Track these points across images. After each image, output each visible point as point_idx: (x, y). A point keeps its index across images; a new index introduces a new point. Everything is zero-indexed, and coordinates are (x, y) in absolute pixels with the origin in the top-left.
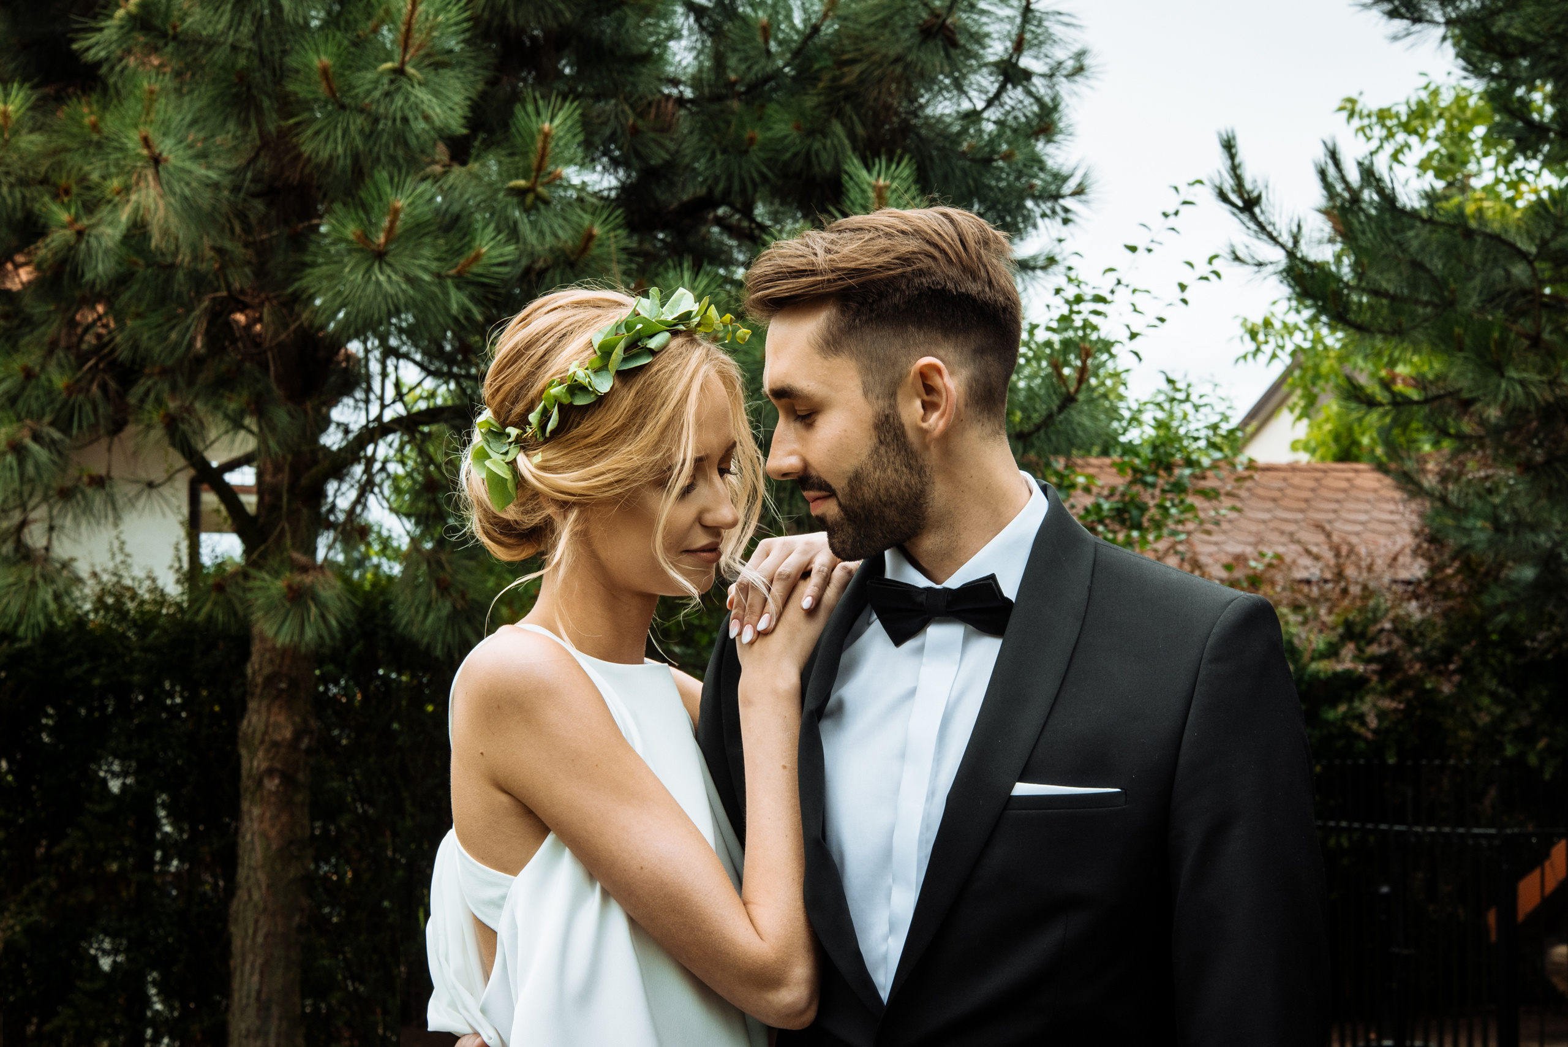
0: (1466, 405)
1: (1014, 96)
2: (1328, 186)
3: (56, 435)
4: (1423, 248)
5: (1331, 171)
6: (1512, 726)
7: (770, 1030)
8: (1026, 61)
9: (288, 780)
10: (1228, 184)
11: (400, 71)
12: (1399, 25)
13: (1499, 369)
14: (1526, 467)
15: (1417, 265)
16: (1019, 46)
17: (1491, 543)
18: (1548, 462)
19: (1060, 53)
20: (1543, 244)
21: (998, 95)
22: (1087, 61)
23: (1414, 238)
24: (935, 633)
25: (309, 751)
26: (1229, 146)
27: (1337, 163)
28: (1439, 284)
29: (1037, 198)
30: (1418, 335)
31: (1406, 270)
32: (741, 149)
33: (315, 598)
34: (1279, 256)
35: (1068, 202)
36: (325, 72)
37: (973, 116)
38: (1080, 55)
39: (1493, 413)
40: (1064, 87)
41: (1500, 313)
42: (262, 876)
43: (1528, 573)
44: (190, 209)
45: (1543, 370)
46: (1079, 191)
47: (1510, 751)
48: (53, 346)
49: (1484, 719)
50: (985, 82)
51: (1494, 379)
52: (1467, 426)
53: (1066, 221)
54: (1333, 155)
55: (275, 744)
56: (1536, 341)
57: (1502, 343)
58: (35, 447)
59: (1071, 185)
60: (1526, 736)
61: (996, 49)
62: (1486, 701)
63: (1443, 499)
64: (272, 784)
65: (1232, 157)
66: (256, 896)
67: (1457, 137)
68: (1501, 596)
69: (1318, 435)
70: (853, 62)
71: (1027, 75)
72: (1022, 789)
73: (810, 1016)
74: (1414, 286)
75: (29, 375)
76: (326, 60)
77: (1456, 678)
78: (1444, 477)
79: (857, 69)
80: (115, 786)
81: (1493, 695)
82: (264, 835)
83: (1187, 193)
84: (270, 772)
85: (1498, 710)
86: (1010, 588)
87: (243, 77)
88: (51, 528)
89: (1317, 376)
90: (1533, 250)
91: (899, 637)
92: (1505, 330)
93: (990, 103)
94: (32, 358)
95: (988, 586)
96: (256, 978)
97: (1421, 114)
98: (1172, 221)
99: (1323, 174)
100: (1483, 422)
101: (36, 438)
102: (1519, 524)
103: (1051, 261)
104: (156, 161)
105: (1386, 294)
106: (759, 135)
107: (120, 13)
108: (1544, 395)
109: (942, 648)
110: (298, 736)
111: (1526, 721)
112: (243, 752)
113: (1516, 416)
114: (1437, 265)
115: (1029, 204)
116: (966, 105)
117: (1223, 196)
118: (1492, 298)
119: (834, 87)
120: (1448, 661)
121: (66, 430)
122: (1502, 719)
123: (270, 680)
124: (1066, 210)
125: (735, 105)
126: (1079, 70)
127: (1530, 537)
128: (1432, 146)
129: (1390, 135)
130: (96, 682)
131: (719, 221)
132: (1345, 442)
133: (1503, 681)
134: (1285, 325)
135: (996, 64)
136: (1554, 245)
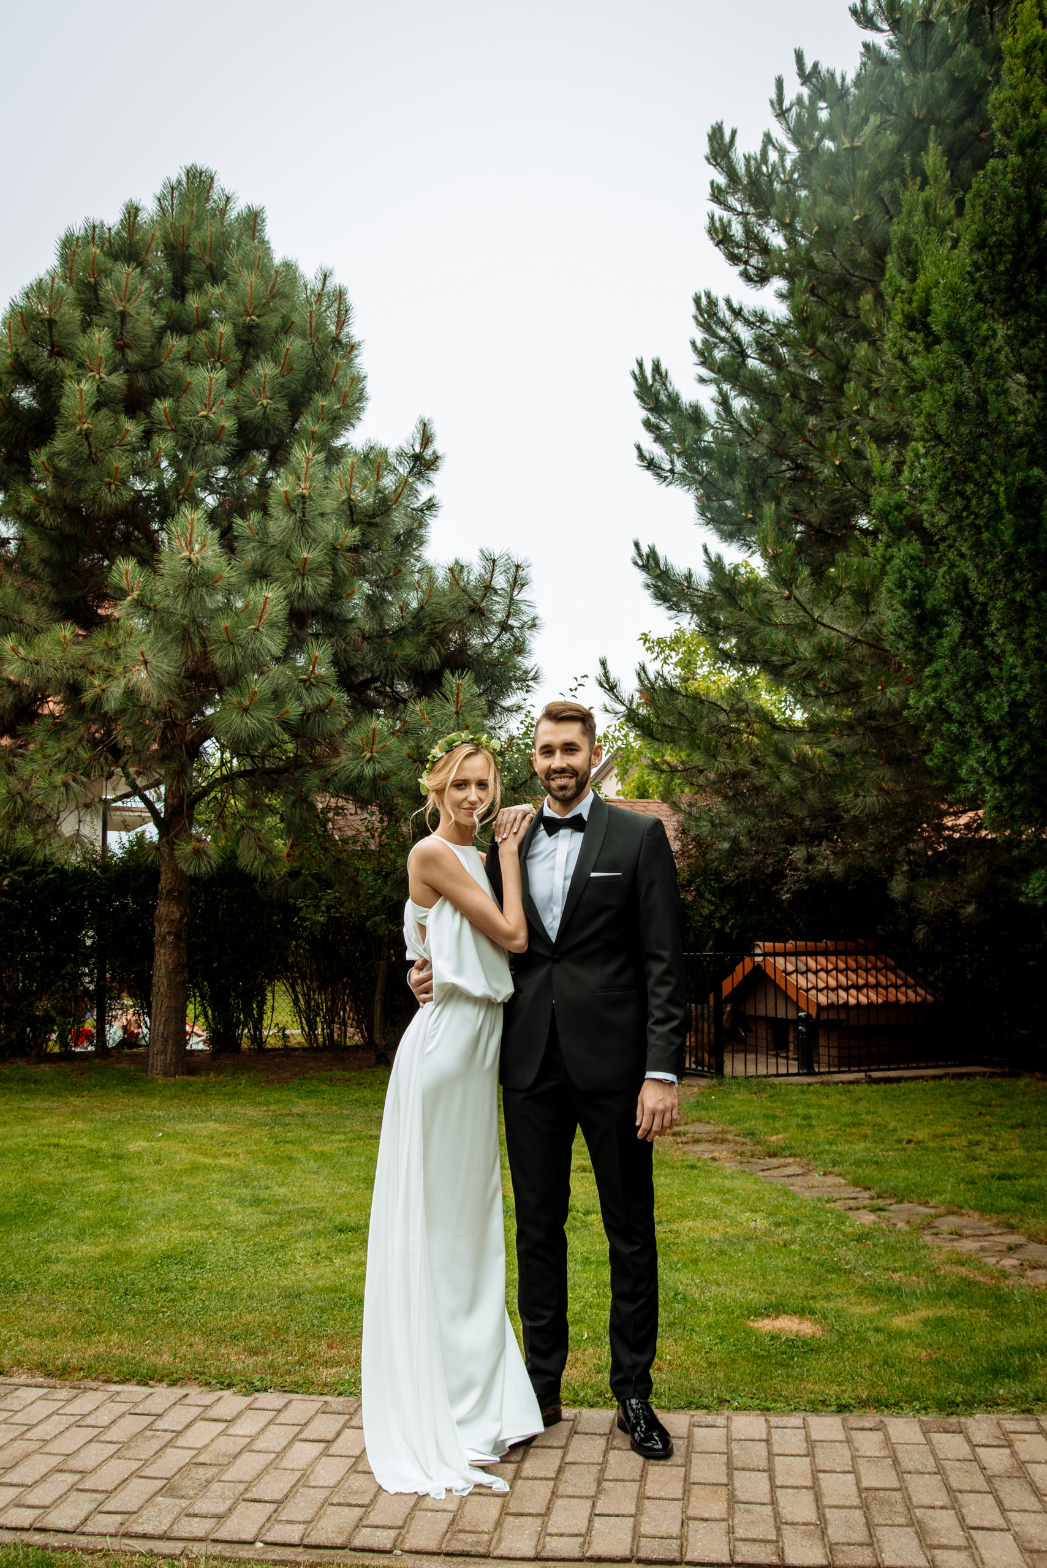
0: (701, 772)
1: (506, 636)
2: (641, 681)
3: (84, 779)
4: (683, 708)
5: (643, 674)
6: (719, 915)
7: (510, 952)
8: (511, 622)
9: (177, 937)
10: (603, 679)
11: (257, 630)
12: (672, 613)
13: (714, 757)
14: (725, 797)
15: (681, 714)
16: (508, 616)
17: (710, 832)
18: (734, 796)
19: (525, 618)
20: (732, 706)
21: (499, 636)
22: (537, 622)
23: (680, 702)
24: (563, 832)
25: (186, 924)
26: (603, 663)
27: (645, 673)
28: (690, 722)
29: (516, 681)
30: (681, 742)
31: (677, 717)
32: (391, 659)
33: (205, 853)
34: (622, 709)
35: (530, 683)
36: (226, 628)
37: (490, 645)
38: (534, 619)
39: (712, 776)
40: (527, 633)
41: (715, 734)
42: (165, 981)
43: (726, 845)
44: (160, 684)
45: (733, 758)
46: (534, 678)
47: (717, 926)
48: (81, 739)
49: (705, 912)
50: (495, 630)
51: (713, 761)
52: (701, 780)
53: (527, 691)
54: (643, 668)
55: (172, 921)
56: (729, 746)
57: (716, 747)
58: (73, 784)
59: (531, 675)
60: (724, 919)
61: (500, 616)
62: (706, 904)
63: (690, 814)
64: (170, 939)
65: (605, 669)
66: (162, 990)
67: (691, 652)
68: (715, 855)
69: (628, 788)
70: (440, 622)
71: (512, 628)
72: (593, 875)
73: (526, 948)
74: (679, 723)
75: (69, 751)
76: (228, 624)
77: (694, 893)
78: (690, 805)
79: (442, 626)
80: (89, 942)
81: (709, 901)
82: (166, 962)
83: (581, 681)
84: (169, 933)
85: (712, 908)
86: (585, 817)
87: (185, 629)
88: (80, 821)
89: (628, 761)
90: (728, 709)
91: (550, 834)
92: (717, 741)
93: (495, 640)
94: (71, 744)
95: (580, 816)
96: (162, 1027)
97: (676, 641)
98: (574, 693)
99: (639, 675)
100: (707, 779)
101: (74, 780)
102: (722, 825)
103: (520, 708)
104: (146, 662)
105: (668, 726)
106: (401, 653)
107: (129, 598)
108: (733, 768)
109: (564, 836)
110: (182, 917)
111: (724, 913)
112: (156, 924)
113: (721, 777)
114: (688, 715)
115: (513, 684)
116: (486, 641)
117: (601, 685)
118: (712, 729)
119: (431, 633)
120: (690, 886)
121: (88, 776)
122: (714, 912)
123: (169, 892)
124: (528, 686)
125: (389, 641)
126: (534, 626)
127: (727, 829)
128: (681, 655)
129: (663, 651)
130: (85, 893)
131: (376, 689)
132: (642, 790)
133: (714, 895)
134: (613, 737)
135: (499, 623)
136: (737, 707)
